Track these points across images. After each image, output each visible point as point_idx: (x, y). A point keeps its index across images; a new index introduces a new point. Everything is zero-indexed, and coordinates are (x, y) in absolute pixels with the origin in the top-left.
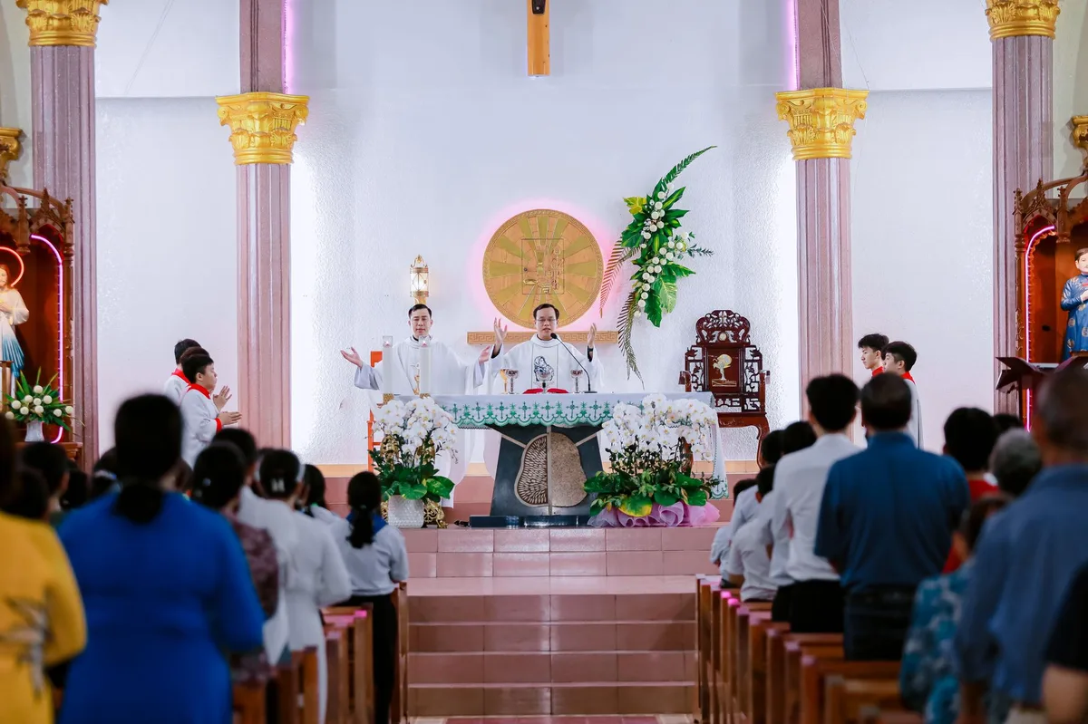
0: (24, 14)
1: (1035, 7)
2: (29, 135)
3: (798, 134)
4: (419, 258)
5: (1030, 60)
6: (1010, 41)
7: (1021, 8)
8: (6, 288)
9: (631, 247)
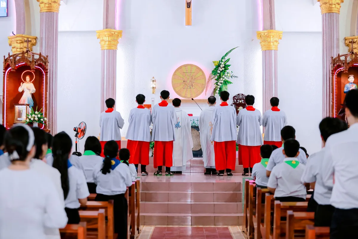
0: (38, 3)
1: (335, 4)
2: (39, 39)
3: (263, 43)
4: (153, 77)
5: (333, 20)
6: (327, 14)
7: (331, 4)
8: (29, 82)
9: (214, 75)
